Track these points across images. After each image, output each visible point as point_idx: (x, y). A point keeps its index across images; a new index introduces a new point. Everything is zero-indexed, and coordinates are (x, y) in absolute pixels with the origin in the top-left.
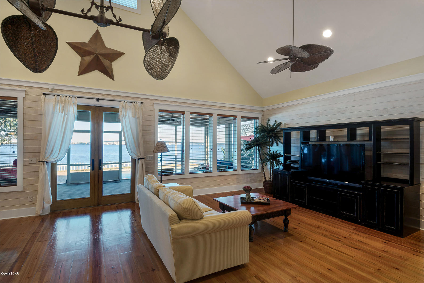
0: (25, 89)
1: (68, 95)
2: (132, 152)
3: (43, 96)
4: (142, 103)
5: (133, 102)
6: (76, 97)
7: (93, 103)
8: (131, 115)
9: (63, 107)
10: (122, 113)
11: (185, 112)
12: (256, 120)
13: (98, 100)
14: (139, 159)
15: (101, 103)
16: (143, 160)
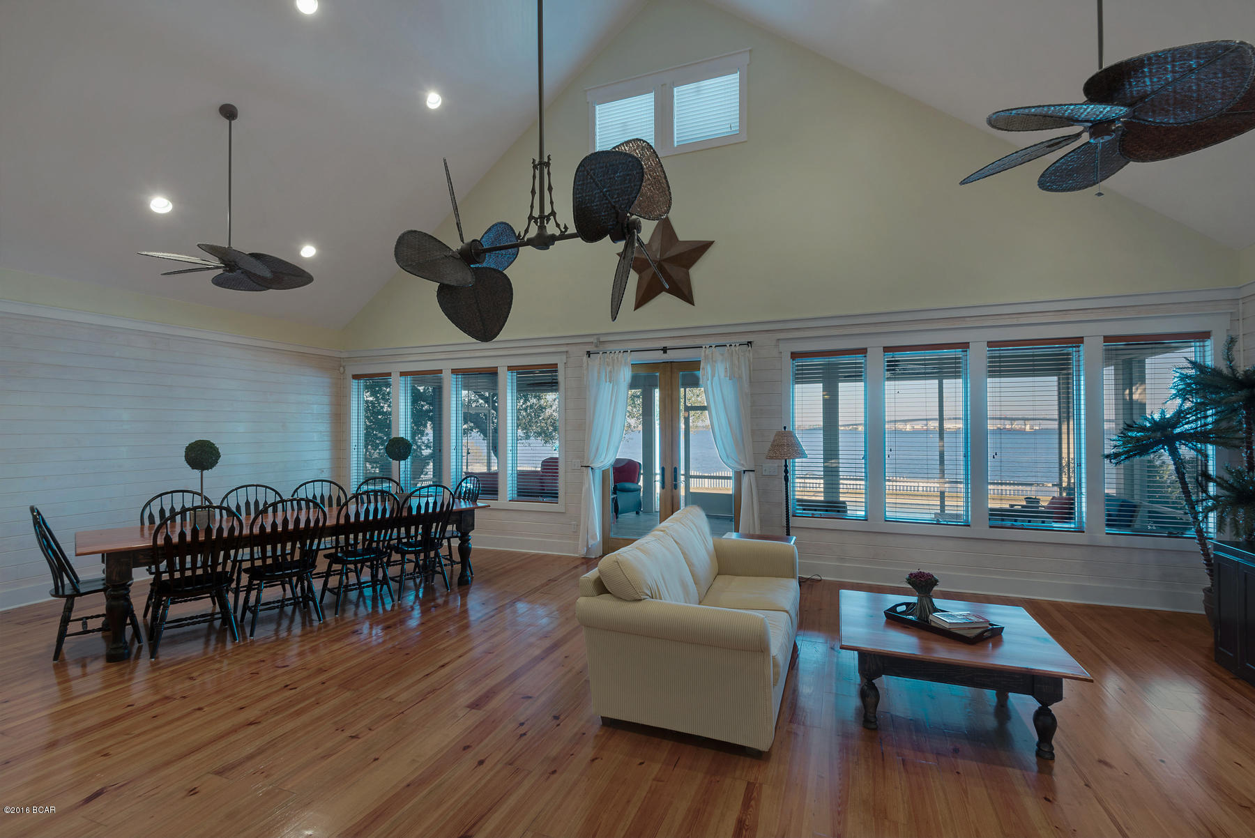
0: (564, 349)
1: (617, 350)
2: (728, 456)
3: (585, 357)
4: (750, 342)
5: (728, 345)
6: (629, 351)
7: (659, 357)
8: (722, 374)
9: (610, 372)
10: (705, 373)
11: (866, 349)
12: (1202, 344)
13: (665, 350)
14: (744, 471)
15: (672, 356)
16: (751, 473)
